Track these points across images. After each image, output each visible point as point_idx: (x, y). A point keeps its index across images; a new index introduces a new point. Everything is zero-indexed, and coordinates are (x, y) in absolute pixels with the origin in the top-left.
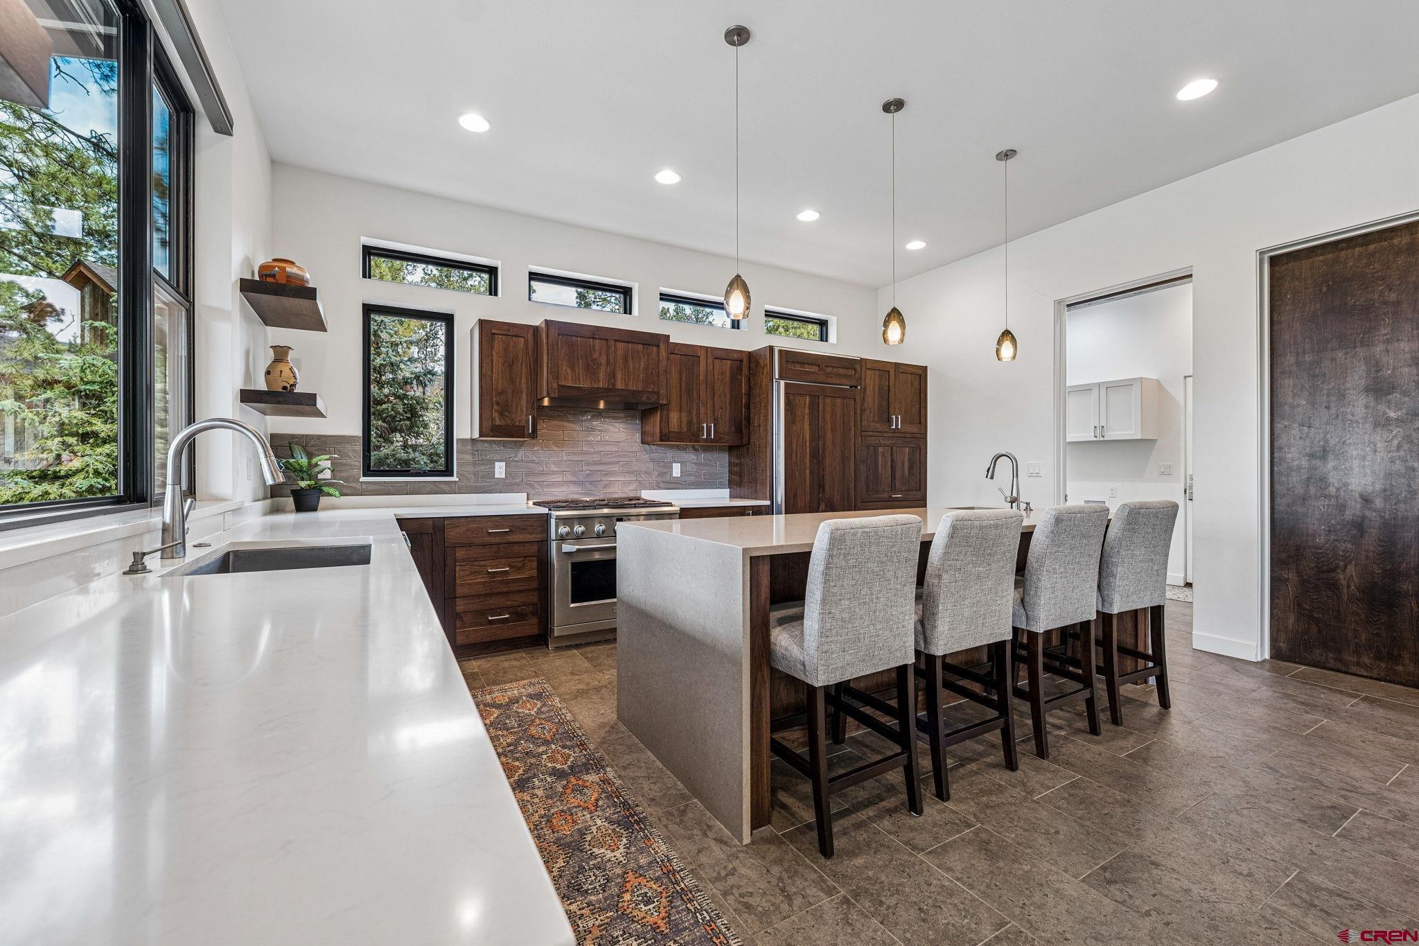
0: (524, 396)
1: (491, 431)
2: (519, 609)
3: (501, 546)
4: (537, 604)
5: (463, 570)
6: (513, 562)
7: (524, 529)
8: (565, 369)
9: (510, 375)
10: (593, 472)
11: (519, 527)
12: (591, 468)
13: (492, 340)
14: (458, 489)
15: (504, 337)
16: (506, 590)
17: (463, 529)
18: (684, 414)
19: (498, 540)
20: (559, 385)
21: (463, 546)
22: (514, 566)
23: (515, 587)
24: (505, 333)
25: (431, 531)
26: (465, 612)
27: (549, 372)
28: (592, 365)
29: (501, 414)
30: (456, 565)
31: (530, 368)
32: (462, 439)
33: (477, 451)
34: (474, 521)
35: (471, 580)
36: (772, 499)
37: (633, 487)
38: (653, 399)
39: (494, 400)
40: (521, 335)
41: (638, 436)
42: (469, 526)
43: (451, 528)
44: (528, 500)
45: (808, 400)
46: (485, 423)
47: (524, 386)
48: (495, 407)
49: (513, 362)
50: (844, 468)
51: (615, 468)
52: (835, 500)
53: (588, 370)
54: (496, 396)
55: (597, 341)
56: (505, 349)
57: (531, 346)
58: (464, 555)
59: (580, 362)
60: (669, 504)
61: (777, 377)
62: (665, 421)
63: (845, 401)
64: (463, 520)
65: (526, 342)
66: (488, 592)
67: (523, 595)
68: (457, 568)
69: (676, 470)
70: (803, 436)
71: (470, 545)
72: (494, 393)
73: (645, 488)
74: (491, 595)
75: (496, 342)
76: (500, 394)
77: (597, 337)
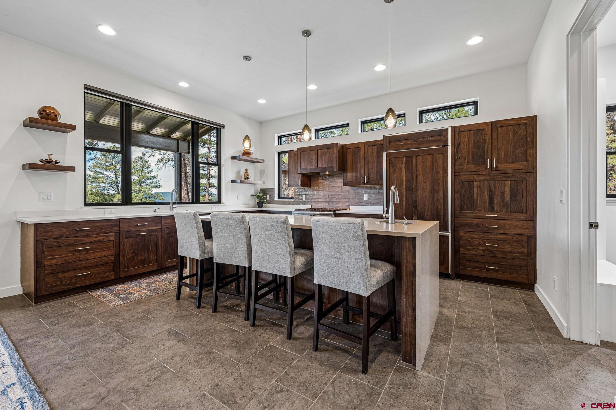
8: (302, 163)
18: (354, 173)
20: (301, 169)
28: (310, 160)
37: (347, 204)
38: (331, 170)
45: (404, 160)
50: (434, 196)
51: (340, 197)
52: (426, 214)
53: (309, 162)
55: (312, 151)
59: (307, 160)
69: (366, 197)
73: (352, 205)
75: (292, 157)
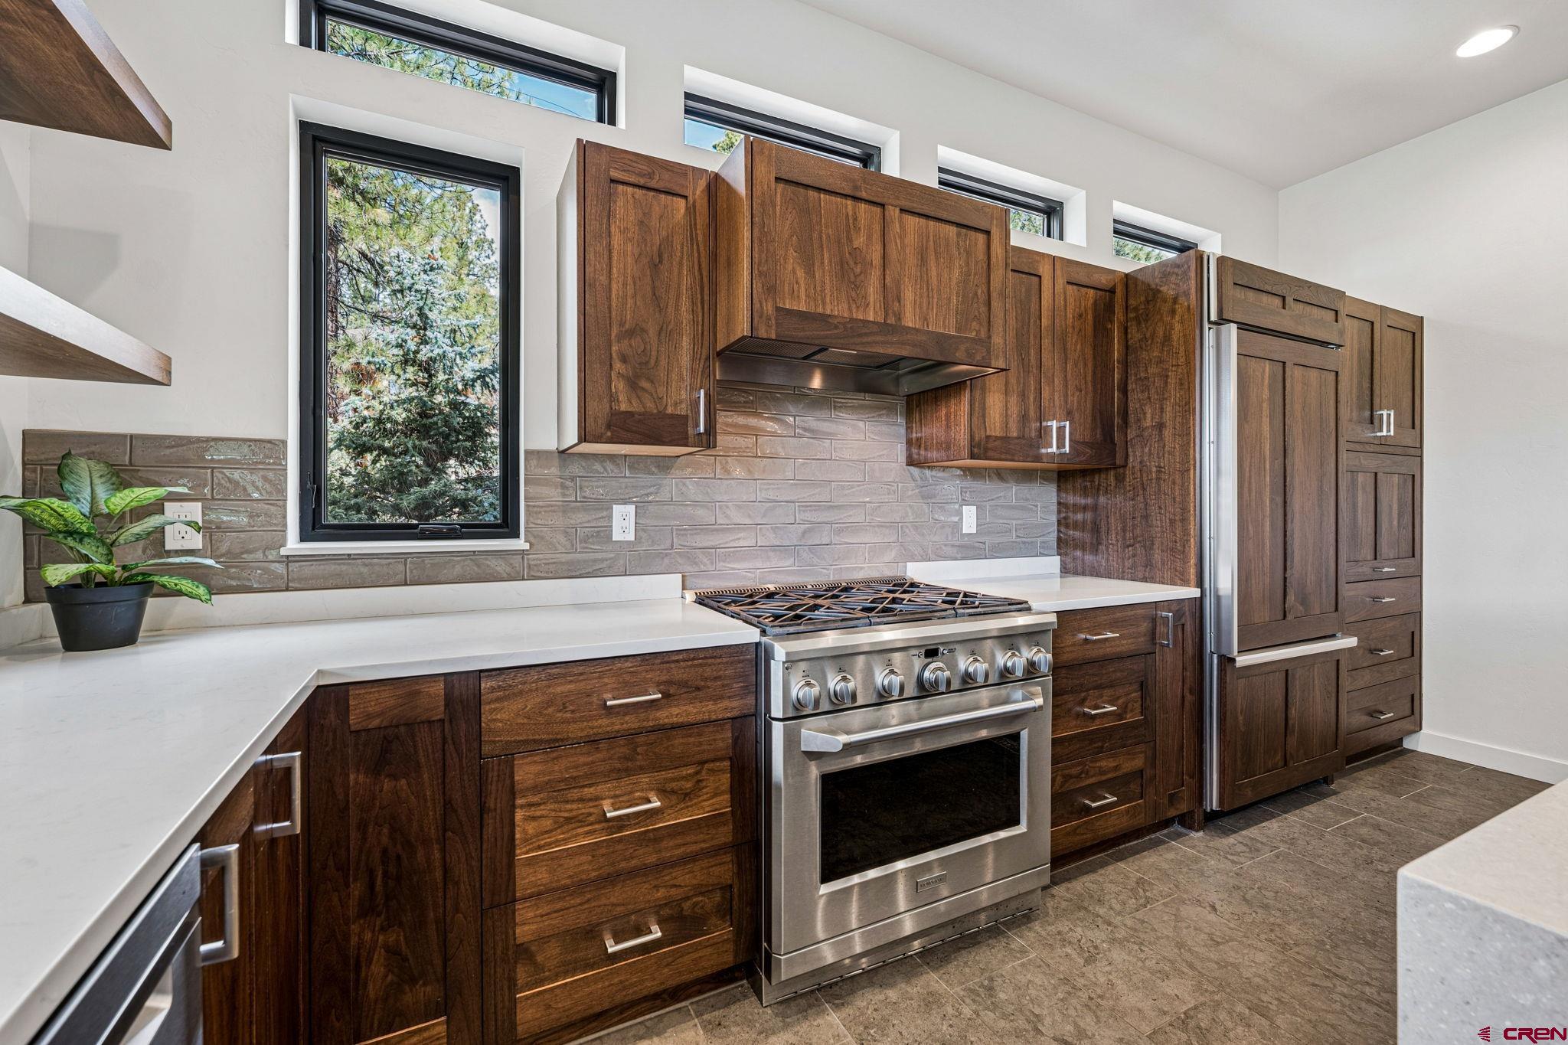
0: (686, 342)
1: (609, 426)
2: (686, 905)
3: (641, 739)
4: (731, 886)
5: (534, 818)
6: (673, 780)
7: (698, 689)
8: (791, 268)
9: (654, 288)
10: (813, 527)
11: (683, 684)
12: (808, 516)
13: (611, 197)
14: (529, 566)
15: (639, 192)
16: (652, 859)
17: (533, 702)
18: (1013, 400)
19: (631, 722)
20: (778, 309)
21: (532, 746)
22: (673, 792)
23: (672, 850)
24: (642, 181)
25: (439, 713)
26: (543, 940)
27: (756, 272)
28: (851, 263)
29: (633, 384)
30: (514, 806)
31: (701, 274)
32: (538, 452)
33: (573, 479)
34: (564, 676)
35: (557, 843)
36: (1200, 584)
37: (891, 555)
38: (978, 357)
39: (614, 348)
40: (678, 190)
41: (900, 451)
42: (551, 690)
43: (498, 700)
44: (684, 589)
45: (1267, 370)
46: (593, 406)
47: (685, 316)
48: (618, 365)
49: (660, 256)
51: (858, 518)
53: (843, 276)
54: (619, 338)
55: (863, 206)
56: (641, 223)
57: (702, 221)
58: (537, 775)
59: (826, 255)
60: (1023, 607)
61: (1213, 318)
62: (979, 412)
63: (1323, 376)
64: (534, 675)
65: (691, 210)
66: (607, 870)
67: (696, 868)
68: (519, 815)
69: (969, 520)
70: (1261, 448)
71: (555, 744)
72: (615, 332)
73: (913, 559)
74: (611, 879)
75: (620, 202)
76: (630, 333)
77: (864, 195)
